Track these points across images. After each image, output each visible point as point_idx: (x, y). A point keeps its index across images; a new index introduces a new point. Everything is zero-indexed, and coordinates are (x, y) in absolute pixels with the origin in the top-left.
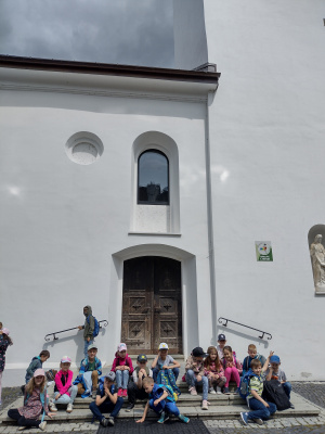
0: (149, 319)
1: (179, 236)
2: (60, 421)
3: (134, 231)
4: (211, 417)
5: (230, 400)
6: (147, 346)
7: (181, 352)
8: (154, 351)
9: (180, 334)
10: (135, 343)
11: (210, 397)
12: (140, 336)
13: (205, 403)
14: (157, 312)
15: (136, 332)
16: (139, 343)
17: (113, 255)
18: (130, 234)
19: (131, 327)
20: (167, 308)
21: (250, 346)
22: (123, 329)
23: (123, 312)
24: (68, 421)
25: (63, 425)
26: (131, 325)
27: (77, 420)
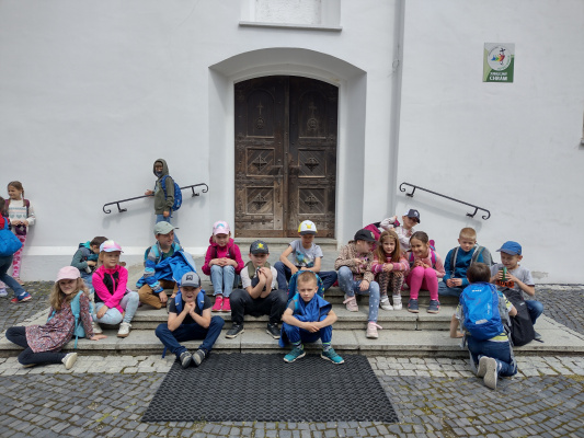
0: (280, 185)
1: (338, 31)
2: (104, 352)
3: (252, 20)
4: (383, 352)
5: (418, 321)
6: (277, 224)
7: (332, 235)
8: (289, 233)
9: (332, 207)
10: (258, 221)
11: (382, 315)
12: (265, 211)
13: (372, 327)
14: (293, 173)
15: (260, 204)
16: (264, 221)
17: (212, 69)
18: (242, 26)
19: (251, 196)
20: (311, 166)
21: (464, 230)
22: (237, 199)
23: (236, 172)
24: (118, 352)
25: (109, 358)
26: (250, 192)
27: (135, 352)
